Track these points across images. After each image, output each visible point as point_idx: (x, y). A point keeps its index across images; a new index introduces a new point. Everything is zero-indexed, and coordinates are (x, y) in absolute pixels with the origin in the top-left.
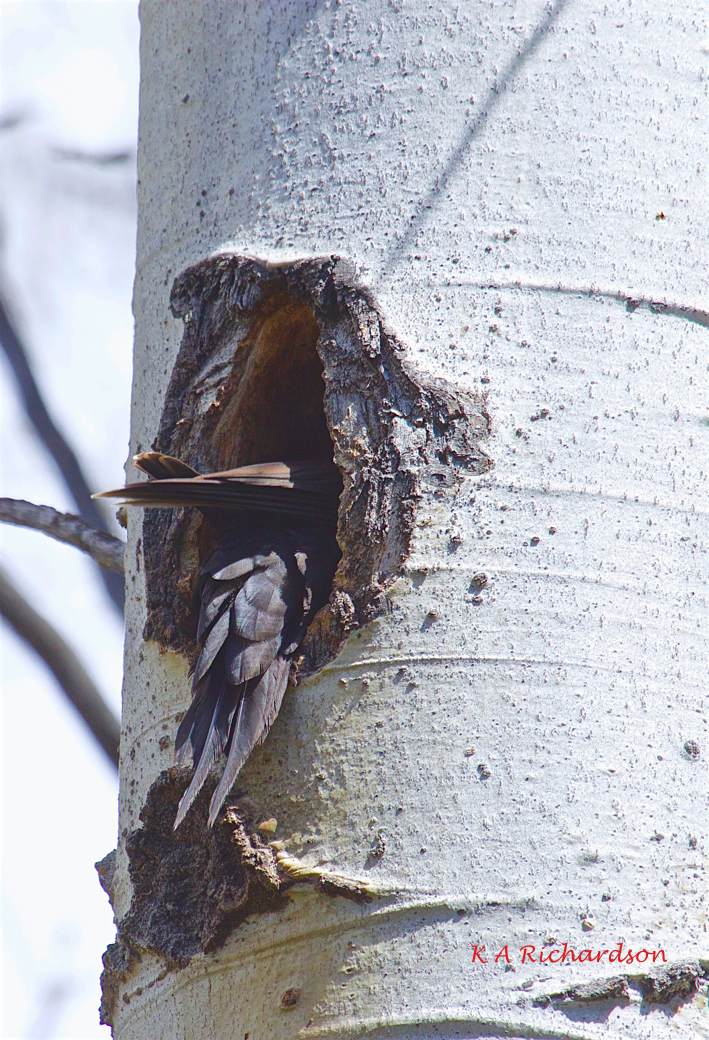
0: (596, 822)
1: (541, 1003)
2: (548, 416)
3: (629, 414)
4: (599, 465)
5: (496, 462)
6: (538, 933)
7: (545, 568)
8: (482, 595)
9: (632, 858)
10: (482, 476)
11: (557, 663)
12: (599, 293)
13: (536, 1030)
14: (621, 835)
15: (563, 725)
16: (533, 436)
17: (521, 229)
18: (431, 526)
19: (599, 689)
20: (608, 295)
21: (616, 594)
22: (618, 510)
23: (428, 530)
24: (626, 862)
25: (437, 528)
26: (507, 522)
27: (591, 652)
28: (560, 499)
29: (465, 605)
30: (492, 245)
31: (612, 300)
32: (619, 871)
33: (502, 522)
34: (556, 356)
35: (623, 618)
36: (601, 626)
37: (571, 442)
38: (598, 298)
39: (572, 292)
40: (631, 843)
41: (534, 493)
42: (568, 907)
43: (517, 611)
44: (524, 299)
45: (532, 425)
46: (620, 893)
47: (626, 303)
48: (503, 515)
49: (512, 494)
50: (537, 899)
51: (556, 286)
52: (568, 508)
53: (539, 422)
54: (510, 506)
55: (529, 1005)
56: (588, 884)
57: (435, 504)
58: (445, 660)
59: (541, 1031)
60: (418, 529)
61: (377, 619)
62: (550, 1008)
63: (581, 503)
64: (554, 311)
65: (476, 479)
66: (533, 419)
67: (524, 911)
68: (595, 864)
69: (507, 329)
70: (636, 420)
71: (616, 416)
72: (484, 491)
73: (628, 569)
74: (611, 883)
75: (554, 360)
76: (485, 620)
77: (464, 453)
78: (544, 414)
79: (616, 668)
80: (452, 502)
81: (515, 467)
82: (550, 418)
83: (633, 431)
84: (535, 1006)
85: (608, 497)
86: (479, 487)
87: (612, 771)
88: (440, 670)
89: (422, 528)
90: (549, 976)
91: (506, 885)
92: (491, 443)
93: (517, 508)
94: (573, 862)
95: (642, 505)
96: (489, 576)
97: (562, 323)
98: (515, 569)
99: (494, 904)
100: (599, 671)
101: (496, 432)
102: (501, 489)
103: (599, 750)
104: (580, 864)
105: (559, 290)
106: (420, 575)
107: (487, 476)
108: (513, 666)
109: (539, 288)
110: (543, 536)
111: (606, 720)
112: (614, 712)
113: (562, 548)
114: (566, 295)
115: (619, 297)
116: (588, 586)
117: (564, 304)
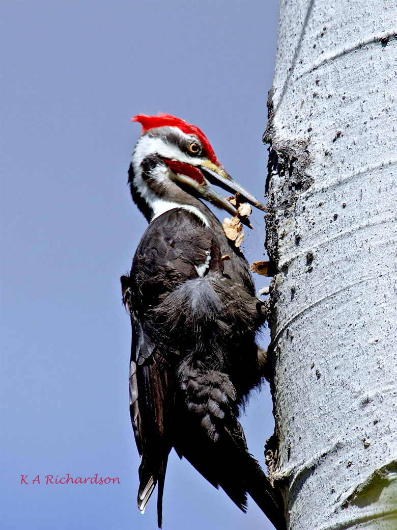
0: (369, 377)
1: (345, 506)
2: (341, 135)
3: (385, 111)
4: (369, 152)
5: (315, 178)
6: (344, 462)
7: (341, 231)
8: (313, 265)
9: (389, 390)
10: (307, 191)
11: (347, 288)
12: (364, 44)
13: (343, 524)
14: (382, 378)
15: (351, 325)
16: (334, 152)
17: (328, 25)
18: (286, 235)
19: (369, 292)
20: (369, 43)
21: (379, 228)
22: (380, 174)
23: (286, 238)
24: (386, 394)
25: (289, 235)
26: (323, 212)
27: (365, 271)
28: (348, 184)
29: (305, 274)
30: (315, 43)
31: (373, 45)
32: (381, 402)
33: (320, 214)
34: (345, 95)
35: (384, 241)
36: (370, 252)
37: (353, 145)
38: (365, 48)
39: (351, 50)
40: (388, 381)
41: (334, 187)
42: (356, 438)
43: (329, 265)
44: (329, 68)
45: (334, 146)
46: (384, 415)
47: (380, 42)
48: (320, 209)
49: (324, 193)
50: (341, 441)
51: (343, 52)
52: (352, 187)
53: (337, 141)
54: (322, 201)
55: (340, 510)
56: (366, 418)
57: (286, 220)
58: (300, 314)
59: (346, 523)
60: (280, 240)
61: (275, 306)
62: (350, 506)
63: (359, 180)
64: (343, 67)
65: (304, 194)
66: (334, 140)
67: (337, 452)
68: (369, 404)
69: (322, 91)
70: (390, 113)
71: (377, 116)
72: (310, 199)
73: (386, 209)
74: (377, 412)
75: (344, 98)
76: (316, 279)
77: (299, 181)
78: (339, 135)
79: (379, 275)
80: (294, 215)
81: (326, 176)
82: (342, 136)
83: (388, 120)
84: (343, 509)
85: (373, 169)
86: (307, 198)
87: (377, 341)
88: (299, 321)
89: (282, 238)
90: (349, 486)
91: (329, 440)
92: (312, 168)
93: (327, 201)
94: (357, 409)
95: (394, 165)
96: (314, 251)
97: (347, 73)
98: (327, 239)
99: (325, 455)
100: (369, 281)
101: (314, 159)
102: (318, 194)
103: (370, 331)
104: (361, 408)
105: (345, 53)
106: (285, 268)
107: (310, 189)
108: (328, 301)
109: (335, 57)
110: (340, 211)
111: (373, 310)
112: (378, 303)
113: (350, 213)
114: (349, 54)
115: (376, 41)
116: (363, 231)
117: (349, 60)
